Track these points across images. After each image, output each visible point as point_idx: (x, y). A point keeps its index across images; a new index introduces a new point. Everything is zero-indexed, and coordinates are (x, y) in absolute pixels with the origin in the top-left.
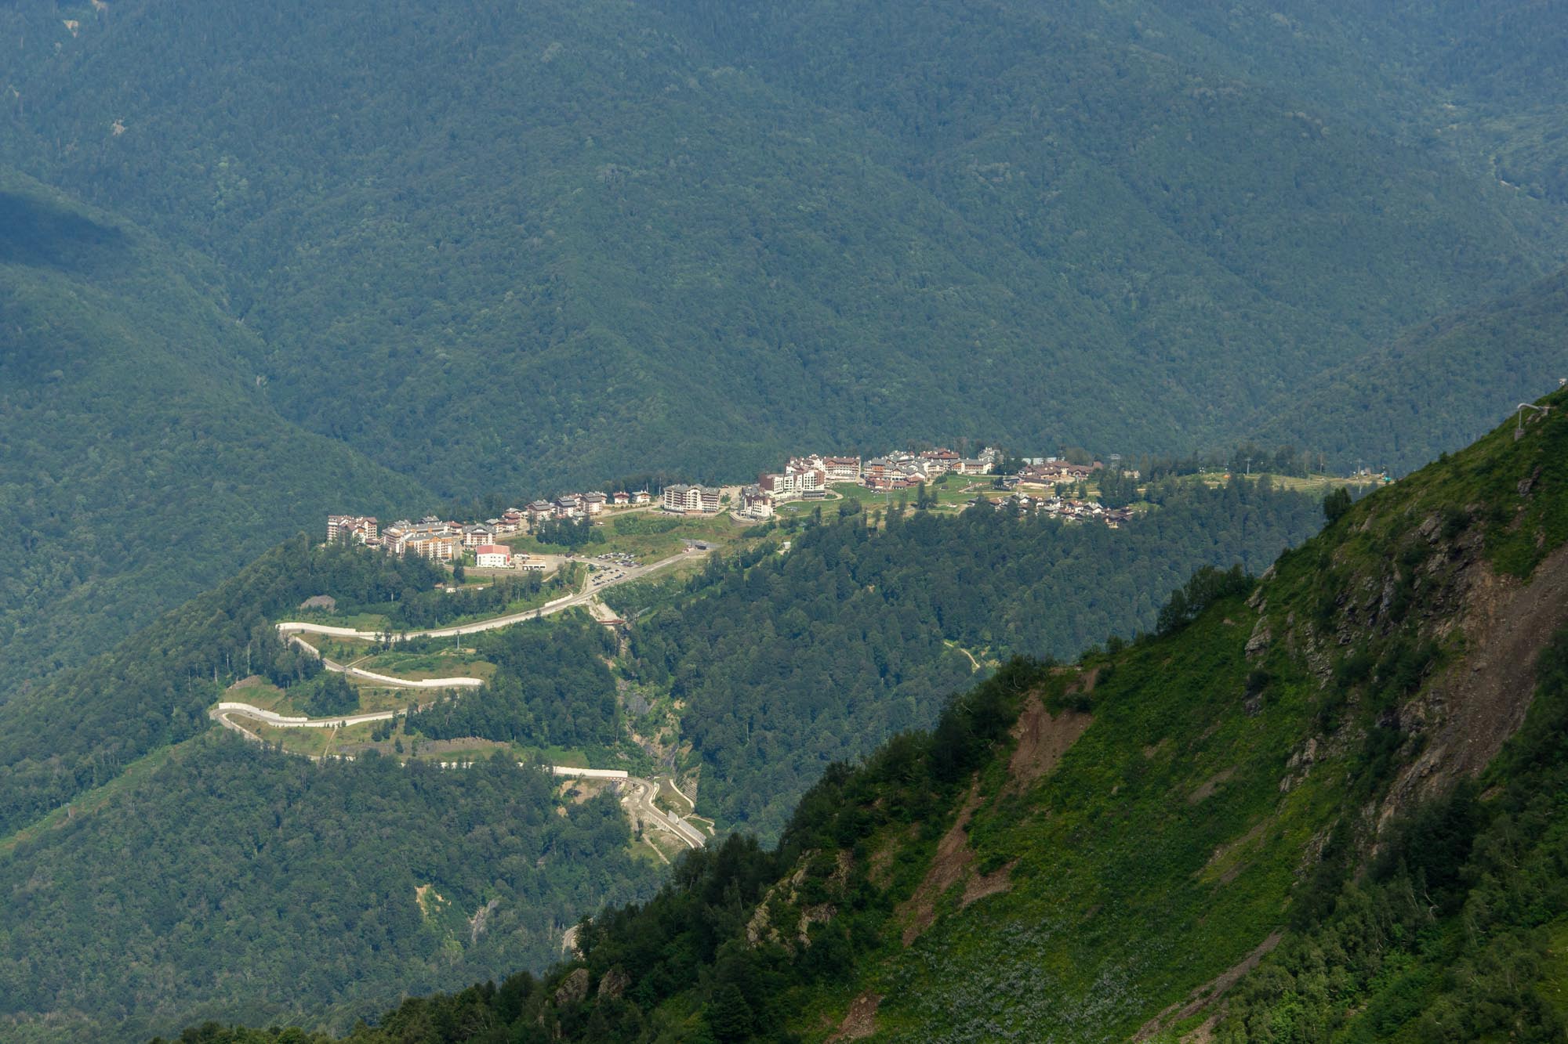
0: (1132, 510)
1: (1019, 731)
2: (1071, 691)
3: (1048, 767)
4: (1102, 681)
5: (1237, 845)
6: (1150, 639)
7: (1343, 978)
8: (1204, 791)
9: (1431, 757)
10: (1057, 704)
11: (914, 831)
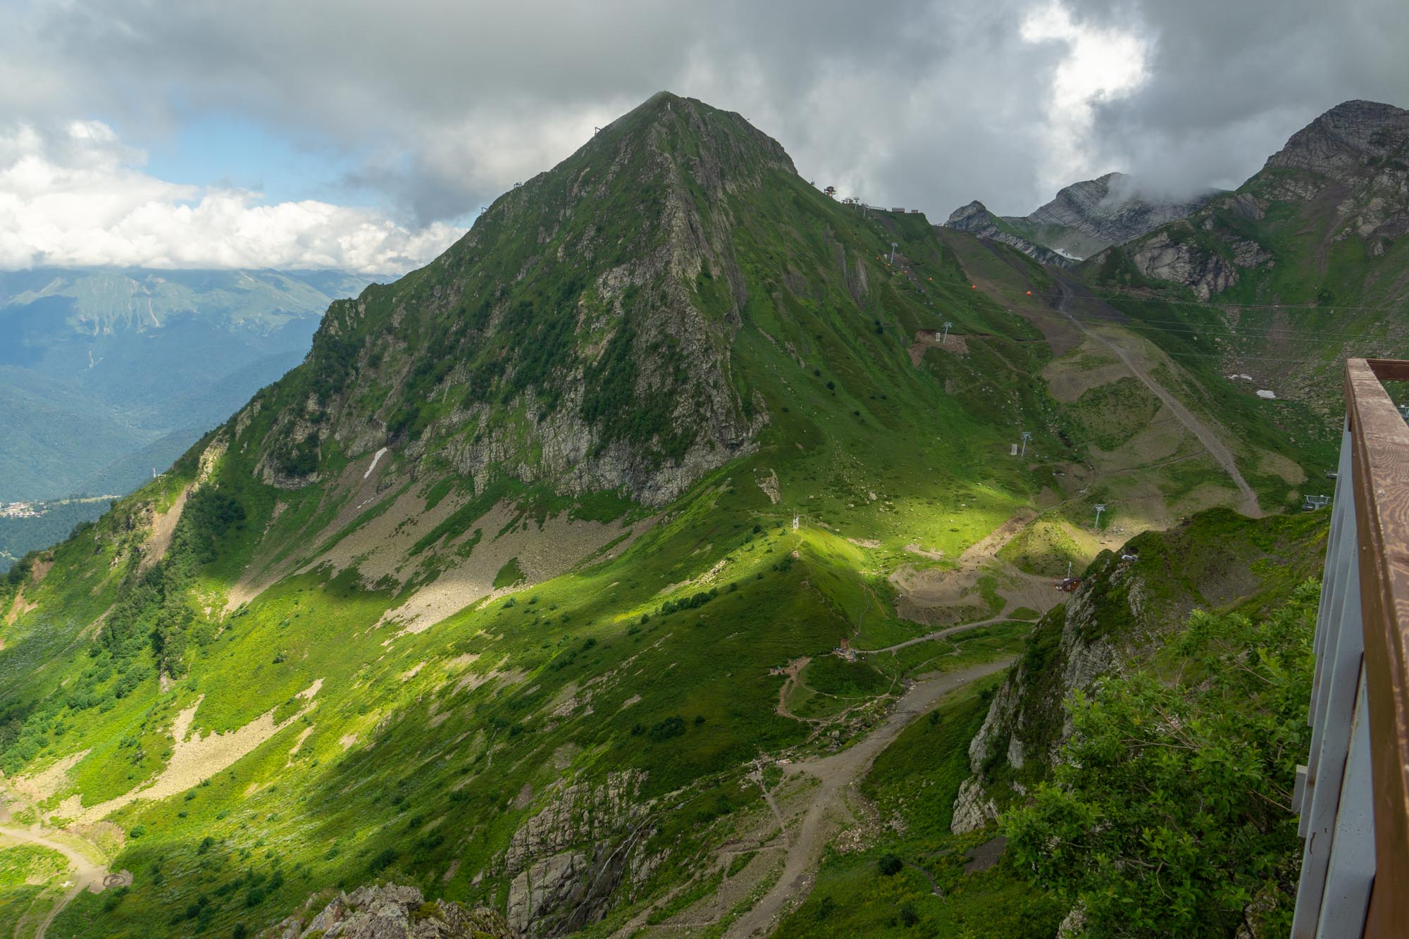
0: (43, 512)
1: (34, 568)
2: (47, 557)
3: (44, 575)
4: (55, 553)
5: (100, 586)
6: (67, 541)
7: (135, 611)
8: (88, 574)
9: (148, 557)
10: (43, 561)
11: (7, 597)
